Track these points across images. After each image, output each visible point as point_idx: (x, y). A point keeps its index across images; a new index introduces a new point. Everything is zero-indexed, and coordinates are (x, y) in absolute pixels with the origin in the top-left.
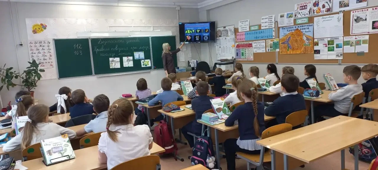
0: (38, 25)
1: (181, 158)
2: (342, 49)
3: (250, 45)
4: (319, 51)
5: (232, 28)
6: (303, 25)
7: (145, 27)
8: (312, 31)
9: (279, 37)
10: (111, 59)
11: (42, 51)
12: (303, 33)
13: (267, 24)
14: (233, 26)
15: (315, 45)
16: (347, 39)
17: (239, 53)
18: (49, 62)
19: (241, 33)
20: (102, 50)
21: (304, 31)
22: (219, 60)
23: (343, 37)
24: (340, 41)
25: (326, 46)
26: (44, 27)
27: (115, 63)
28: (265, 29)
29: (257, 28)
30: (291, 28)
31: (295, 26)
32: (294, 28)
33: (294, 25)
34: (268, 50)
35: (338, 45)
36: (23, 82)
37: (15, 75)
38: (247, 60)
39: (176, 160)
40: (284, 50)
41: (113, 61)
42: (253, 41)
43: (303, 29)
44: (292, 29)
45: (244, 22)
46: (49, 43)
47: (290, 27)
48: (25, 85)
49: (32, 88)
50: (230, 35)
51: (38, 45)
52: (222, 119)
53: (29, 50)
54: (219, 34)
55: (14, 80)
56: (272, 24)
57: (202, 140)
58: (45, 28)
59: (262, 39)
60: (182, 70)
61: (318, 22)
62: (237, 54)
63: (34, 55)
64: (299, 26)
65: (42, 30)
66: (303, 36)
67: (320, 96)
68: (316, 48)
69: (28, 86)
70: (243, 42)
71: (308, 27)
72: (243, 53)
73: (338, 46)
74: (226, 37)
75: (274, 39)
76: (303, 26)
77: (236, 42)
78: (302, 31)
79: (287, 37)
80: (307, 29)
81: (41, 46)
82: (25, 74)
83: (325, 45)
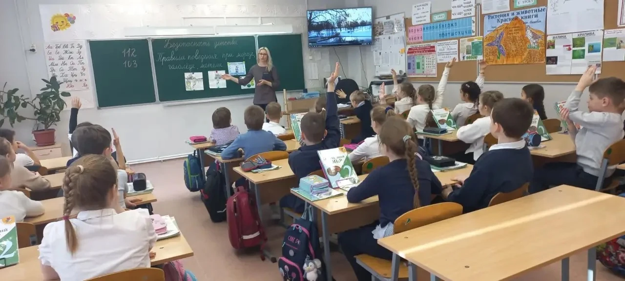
0: (61, 16)
1: (271, 256)
2: (600, 54)
3: (432, 50)
4: (556, 58)
5: (401, 18)
6: (528, 10)
7: (248, 18)
8: (543, 20)
9: (482, 34)
10: (187, 75)
11: (68, 62)
12: (527, 25)
13: (461, 9)
14: (403, 15)
15: (549, 48)
16: (611, 34)
17: (412, 65)
18: (81, 81)
19: (417, 28)
20: (172, 58)
21: (528, 20)
22: (376, 77)
23: (603, 30)
24: (597, 39)
25: (570, 49)
26: (72, 20)
27: (194, 81)
28: (457, 19)
29: (443, 17)
30: (505, 15)
31: (512, 12)
32: (511, 17)
33: (510, 11)
34: (464, 57)
35: (593, 46)
36: (36, 113)
37: (22, 102)
38: (425, 76)
39: (263, 259)
40: (491, 57)
41: (191, 78)
42: (437, 41)
43: (526, 17)
44: (506, 18)
45: (421, 7)
46: (81, 47)
47: (503, 13)
48: (39, 119)
49: (51, 125)
50: (396, 31)
51: (61, 50)
52: (338, 188)
53: (47, 58)
54: (379, 30)
55: (20, 111)
56: (471, 10)
57: (298, 227)
58: (73, 22)
59: (452, 36)
60: (312, 94)
61: (555, 4)
62: (409, 67)
63: (55, 67)
64: (518, 11)
65: (67, 25)
66: (526, 30)
67: (542, 145)
68: (550, 53)
69: (46, 120)
70: (420, 43)
71: (536, 13)
72: (418, 64)
73: (592, 49)
74: (391, 36)
75: (474, 38)
76: (526, 12)
77: (408, 44)
78: (524, 20)
79: (498, 33)
80: (534, 17)
81: (66, 52)
82: (38, 100)
83: (568, 47)
